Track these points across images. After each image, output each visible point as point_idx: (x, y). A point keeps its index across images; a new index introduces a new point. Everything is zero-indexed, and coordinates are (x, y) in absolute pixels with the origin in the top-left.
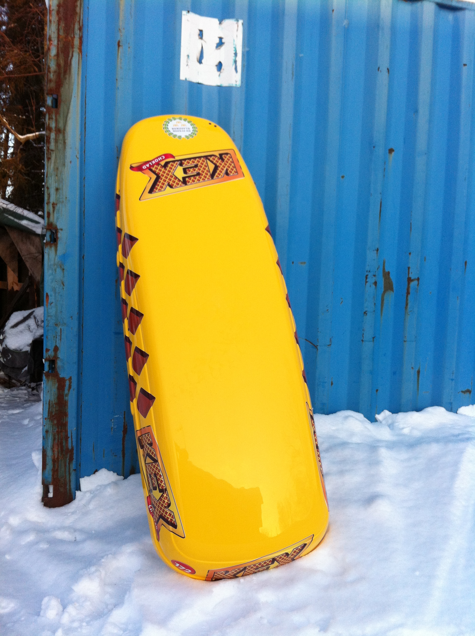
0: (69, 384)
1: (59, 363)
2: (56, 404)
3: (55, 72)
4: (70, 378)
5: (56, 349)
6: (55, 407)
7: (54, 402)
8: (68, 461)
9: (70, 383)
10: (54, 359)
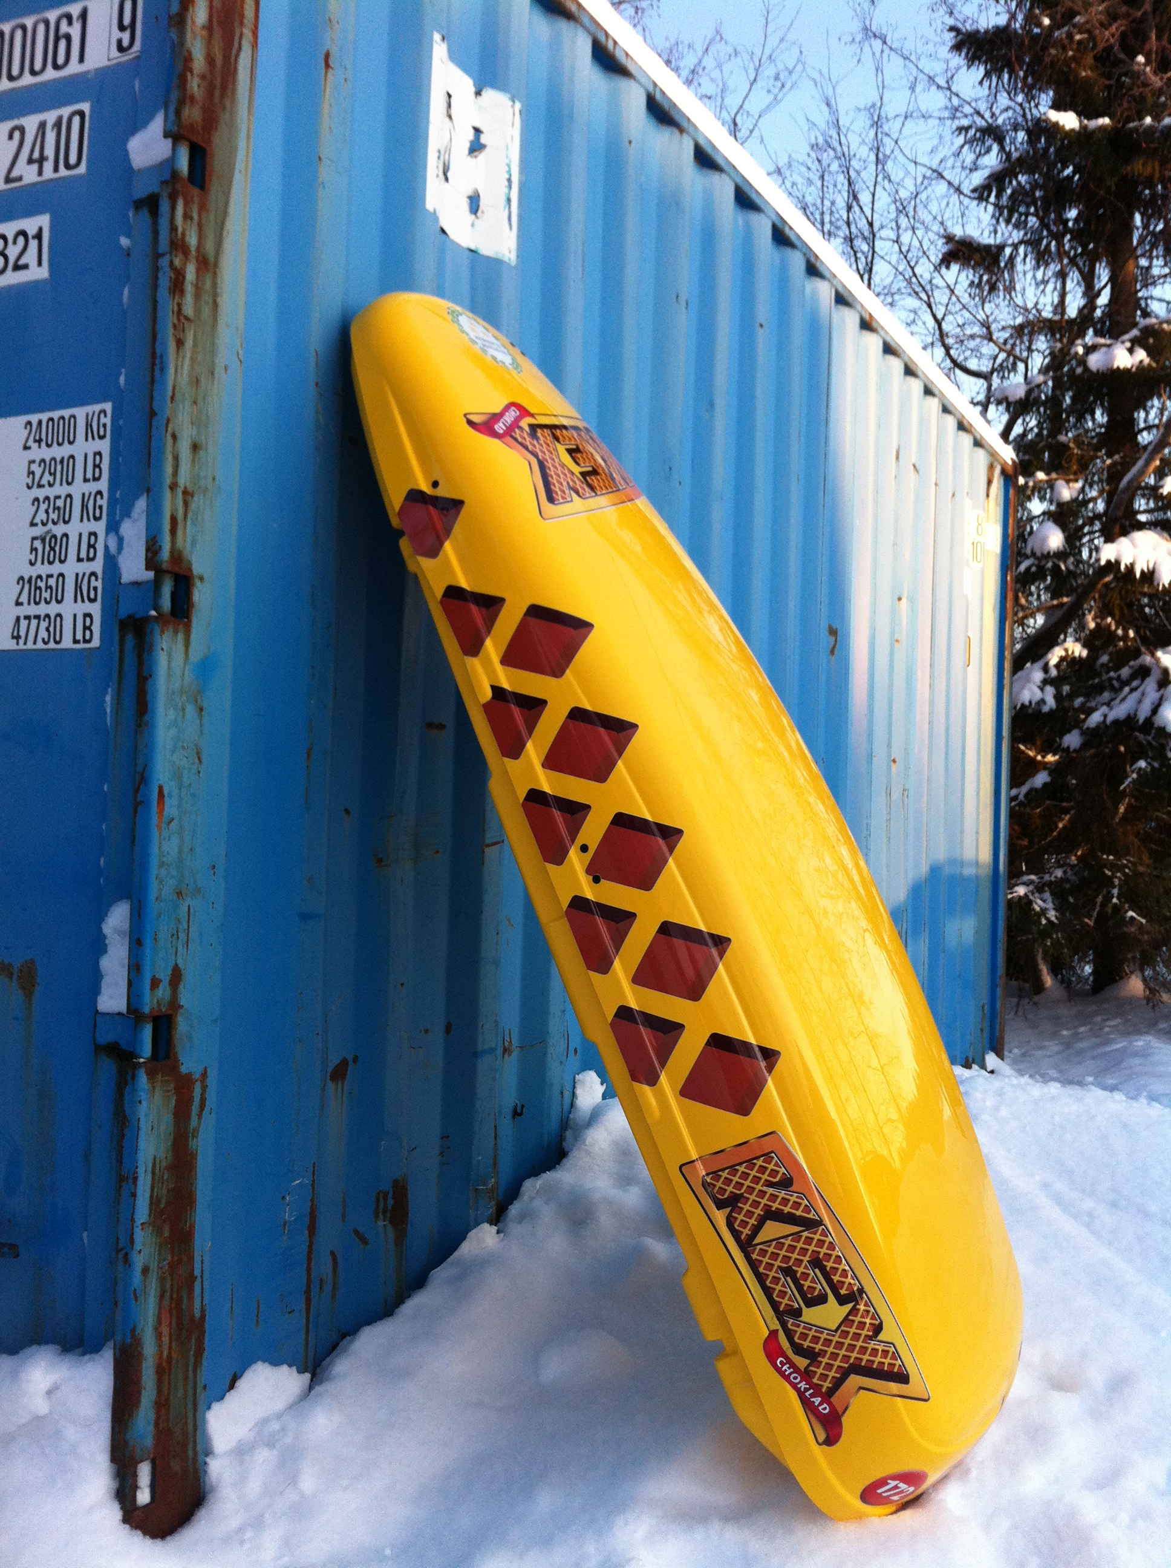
0: (202, 1095)
1: (182, 1025)
2: (167, 1168)
3: (203, 77)
4: (204, 1075)
5: (176, 976)
6: (167, 1180)
7: (164, 1164)
8: (192, 1359)
9: (204, 1088)
10: (170, 1012)
